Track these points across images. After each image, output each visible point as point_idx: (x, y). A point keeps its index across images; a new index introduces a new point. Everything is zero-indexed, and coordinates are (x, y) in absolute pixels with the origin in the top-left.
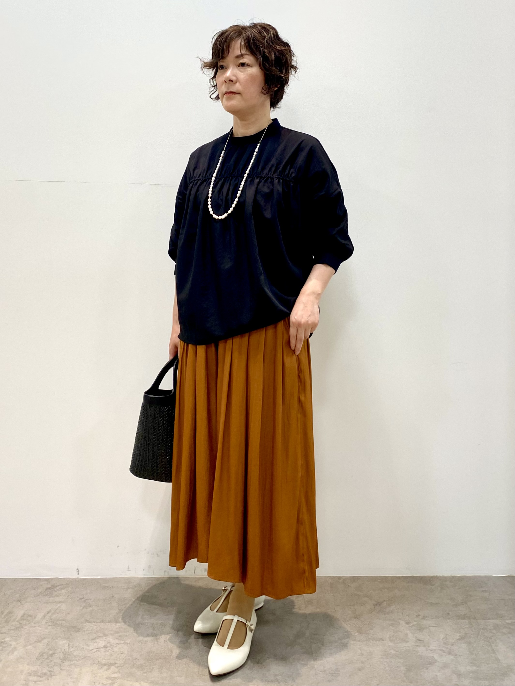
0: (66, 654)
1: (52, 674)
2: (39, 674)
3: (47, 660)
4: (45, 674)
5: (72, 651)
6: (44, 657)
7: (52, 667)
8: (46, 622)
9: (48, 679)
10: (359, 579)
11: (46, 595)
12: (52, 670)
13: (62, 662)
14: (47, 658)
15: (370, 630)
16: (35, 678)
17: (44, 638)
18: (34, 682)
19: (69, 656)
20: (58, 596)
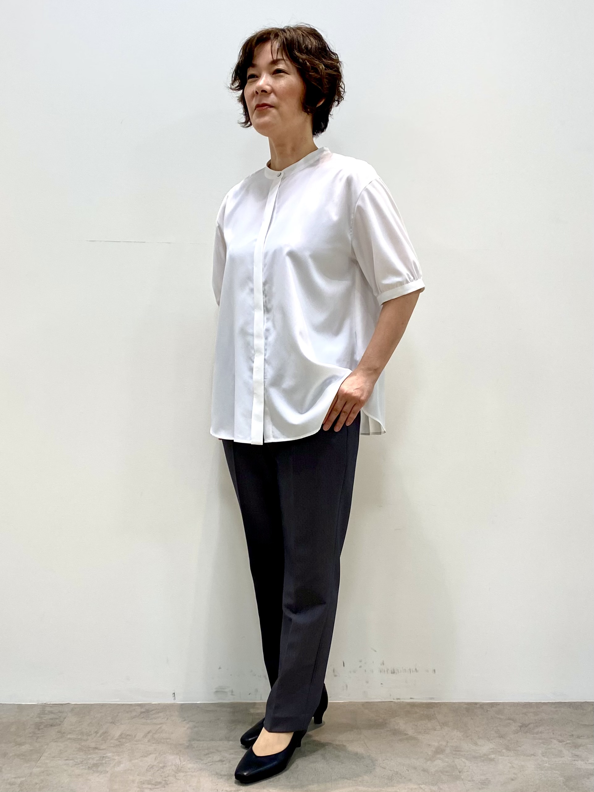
0: (179, 767)
1: (168, 783)
2: (153, 782)
3: (158, 772)
4: (160, 783)
5: (184, 764)
6: (154, 769)
7: (165, 777)
8: (149, 741)
9: (165, 787)
10: (499, 704)
11: (142, 718)
12: (167, 779)
13: (176, 773)
14: (158, 770)
15: (519, 747)
16: (150, 786)
17: (150, 754)
18: (149, 789)
19: (182, 769)
20: (155, 719)
